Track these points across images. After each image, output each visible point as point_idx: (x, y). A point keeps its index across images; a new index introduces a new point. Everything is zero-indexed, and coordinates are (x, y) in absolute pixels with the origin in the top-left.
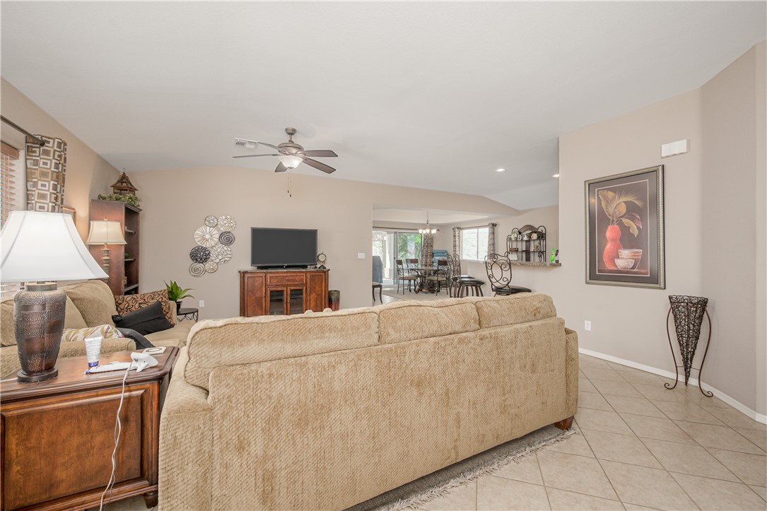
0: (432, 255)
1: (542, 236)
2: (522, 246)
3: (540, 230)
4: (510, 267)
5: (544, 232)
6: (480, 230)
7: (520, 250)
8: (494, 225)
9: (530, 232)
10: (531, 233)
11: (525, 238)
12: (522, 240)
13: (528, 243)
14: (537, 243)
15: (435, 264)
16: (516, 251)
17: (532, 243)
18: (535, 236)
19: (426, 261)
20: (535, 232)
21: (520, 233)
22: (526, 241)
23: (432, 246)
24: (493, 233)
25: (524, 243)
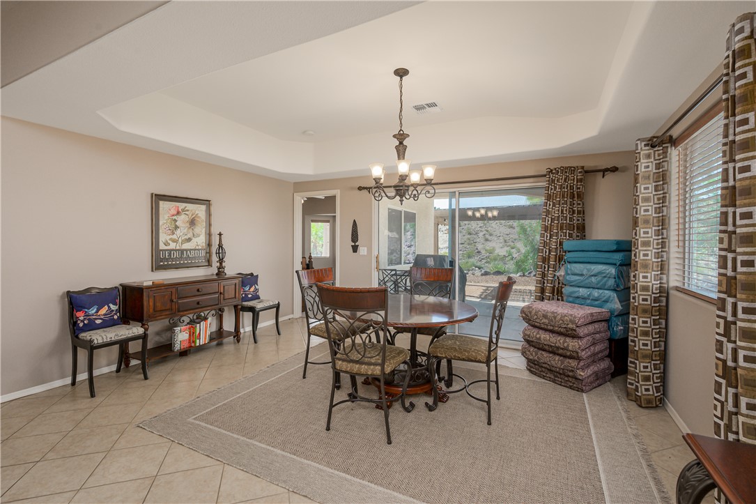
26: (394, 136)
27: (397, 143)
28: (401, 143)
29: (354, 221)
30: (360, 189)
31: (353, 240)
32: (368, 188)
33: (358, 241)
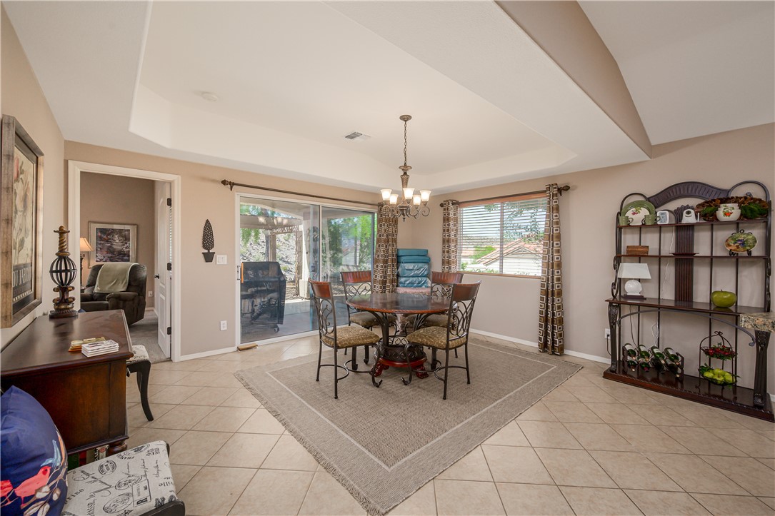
0: (398, 260)
1: (758, 211)
2: (660, 242)
8: (563, 189)
10: (709, 204)
11: (690, 218)
15: (402, 280)
16: (646, 253)
17: (702, 235)
18: (734, 211)
19: (384, 271)
26: (400, 167)
27: (402, 173)
28: (405, 173)
29: (207, 221)
30: (224, 182)
31: (205, 246)
32: (232, 184)
33: (213, 247)
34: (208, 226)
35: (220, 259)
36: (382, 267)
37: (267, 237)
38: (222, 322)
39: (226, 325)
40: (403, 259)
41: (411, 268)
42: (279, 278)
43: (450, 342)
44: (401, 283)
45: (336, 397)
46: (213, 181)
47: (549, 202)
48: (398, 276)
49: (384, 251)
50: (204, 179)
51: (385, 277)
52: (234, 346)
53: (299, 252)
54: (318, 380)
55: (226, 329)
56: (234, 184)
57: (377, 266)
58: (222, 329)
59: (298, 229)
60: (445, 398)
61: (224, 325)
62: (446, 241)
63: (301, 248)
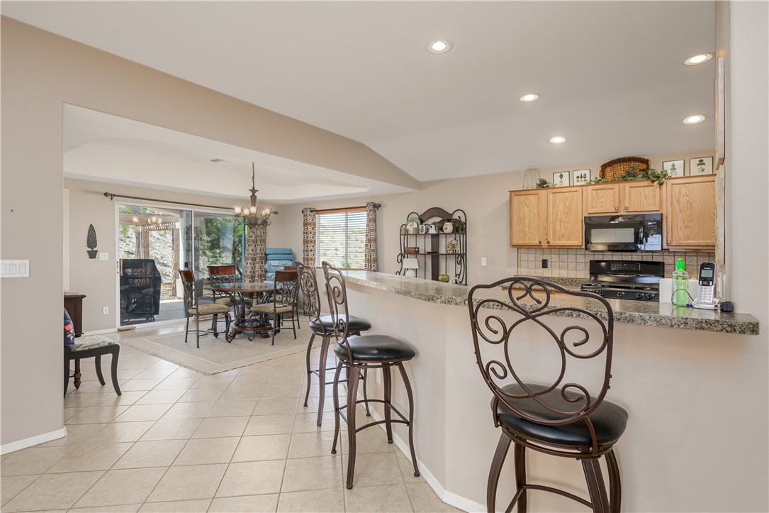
0: (265, 258)
1: (460, 228)
2: (425, 245)
3: (455, 217)
4: (608, 340)
5: (463, 220)
6: (351, 215)
7: (421, 251)
8: (376, 207)
9: (438, 219)
10: (442, 222)
11: (433, 231)
12: (427, 233)
13: (435, 239)
14: (451, 239)
15: (269, 274)
16: (416, 252)
17: (442, 240)
18: (449, 227)
19: (253, 268)
20: (449, 221)
21: (422, 222)
22: (433, 235)
23: (264, 241)
24: (375, 220)
25: (429, 240)
28: (253, 195)
29: (91, 225)
30: (106, 194)
31: (89, 246)
32: (112, 196)
33: (96, 246)
34: (92, 229)
35: (102, 256)
36: (251, 263)
37: (138, 234)
38: (104, 308)
39: (107, 310)
40: (269, 257)
41: (277, 264)
42: (154, 274)
43: (277, 309)
44: (268, 277)
45: (198, 347)
46: (96, 193)
47: (368, 215)
48: (266, 271)
49: (252, 250)
50: (88, 191)
51: (254, 273)
52: (115, 327)
53: (176, 251)
54: (186, 341)
55: (108, 313)
56: (114, 195)
57: (247, 263)
58: (104, 313)
59: (175, 226)
60: (273, 344)
61: (106, 310)
62: (306, 242)
63: (178, 245)
